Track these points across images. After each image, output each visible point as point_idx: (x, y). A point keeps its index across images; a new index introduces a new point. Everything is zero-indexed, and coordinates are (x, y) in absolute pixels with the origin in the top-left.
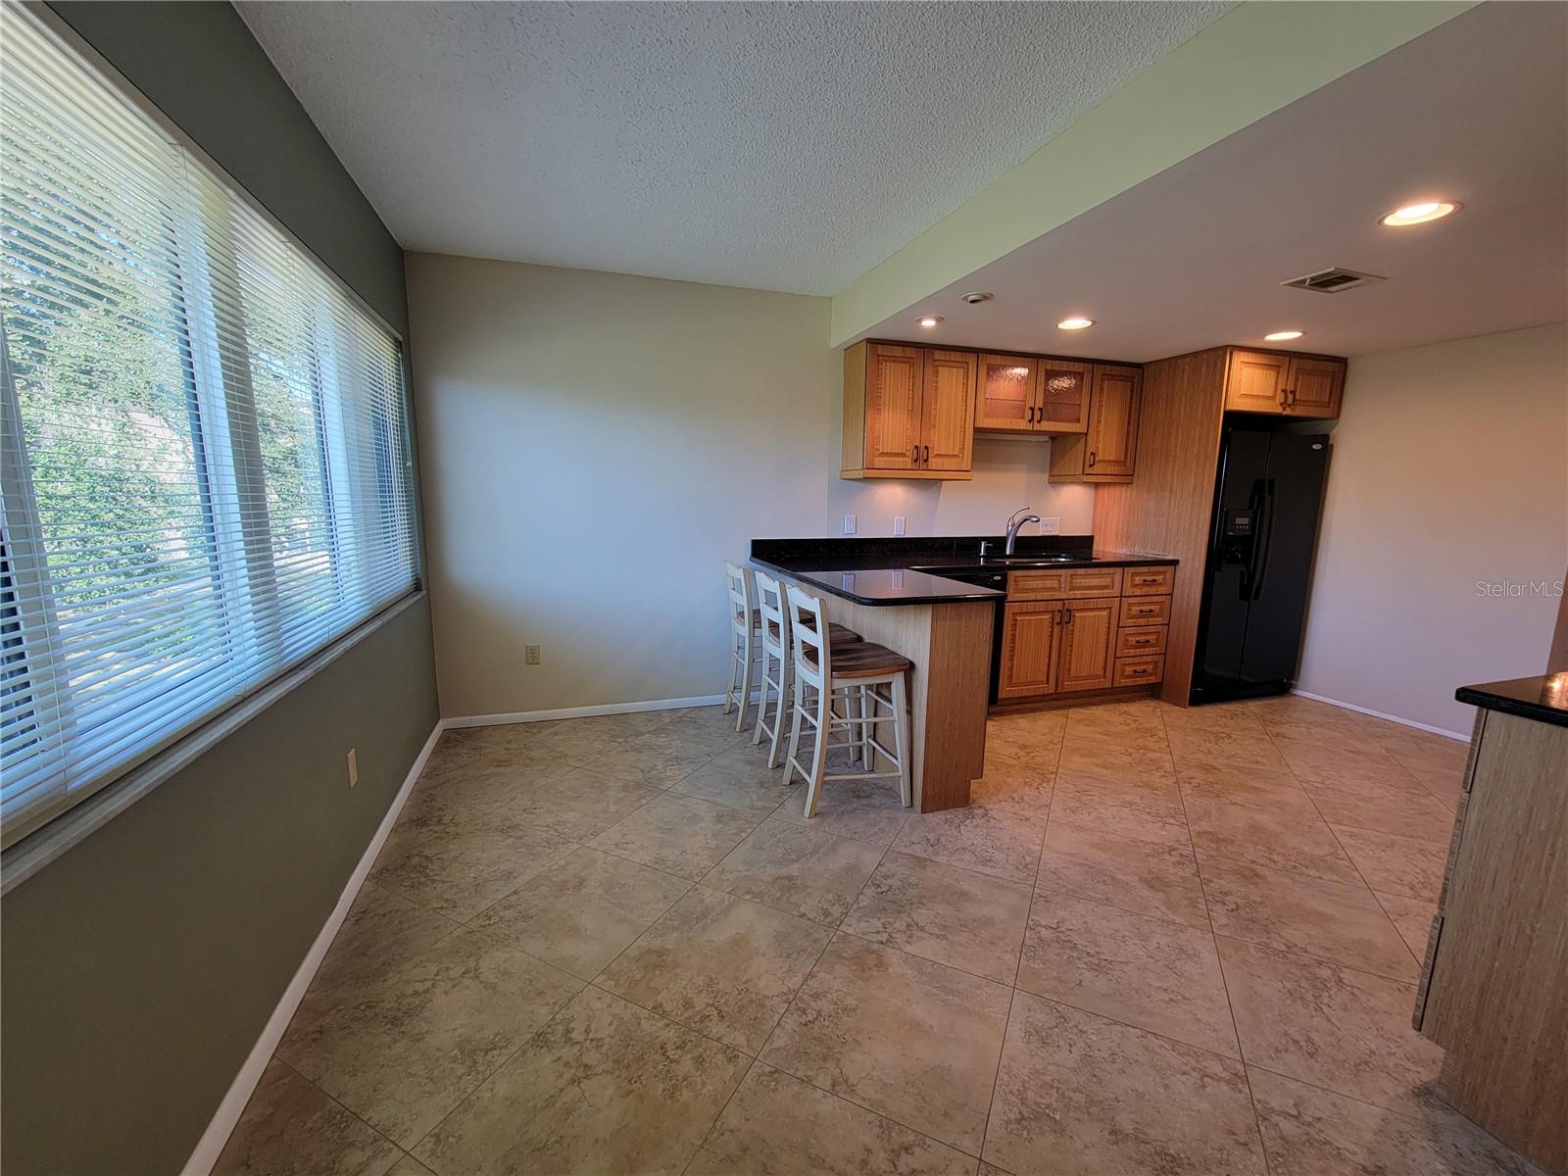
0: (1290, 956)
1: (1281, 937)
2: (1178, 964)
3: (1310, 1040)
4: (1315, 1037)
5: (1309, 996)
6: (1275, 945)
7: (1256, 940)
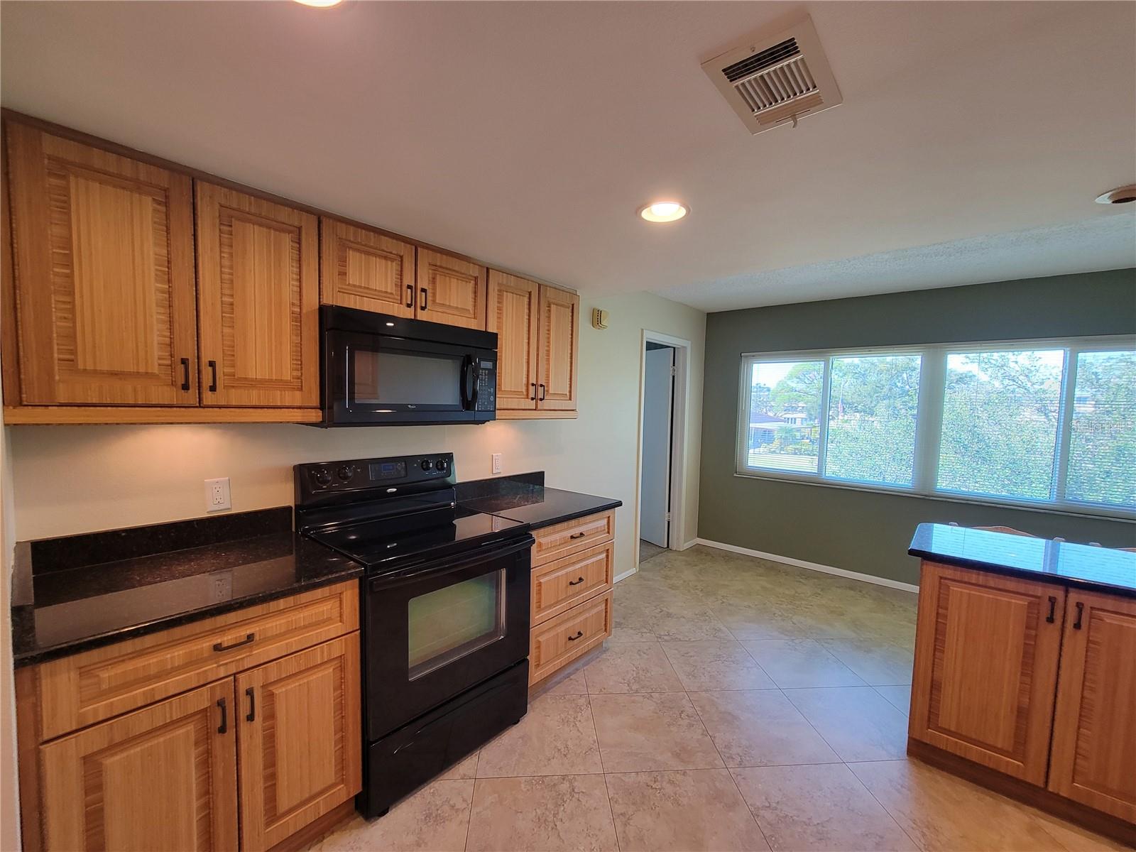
0: (650, 691)
1: (655, 702)
2: (693, 669)
3: (640, 655)
4: (638, 657)
5: (641, 672)
6: (657, 695)
7: (666, 694)
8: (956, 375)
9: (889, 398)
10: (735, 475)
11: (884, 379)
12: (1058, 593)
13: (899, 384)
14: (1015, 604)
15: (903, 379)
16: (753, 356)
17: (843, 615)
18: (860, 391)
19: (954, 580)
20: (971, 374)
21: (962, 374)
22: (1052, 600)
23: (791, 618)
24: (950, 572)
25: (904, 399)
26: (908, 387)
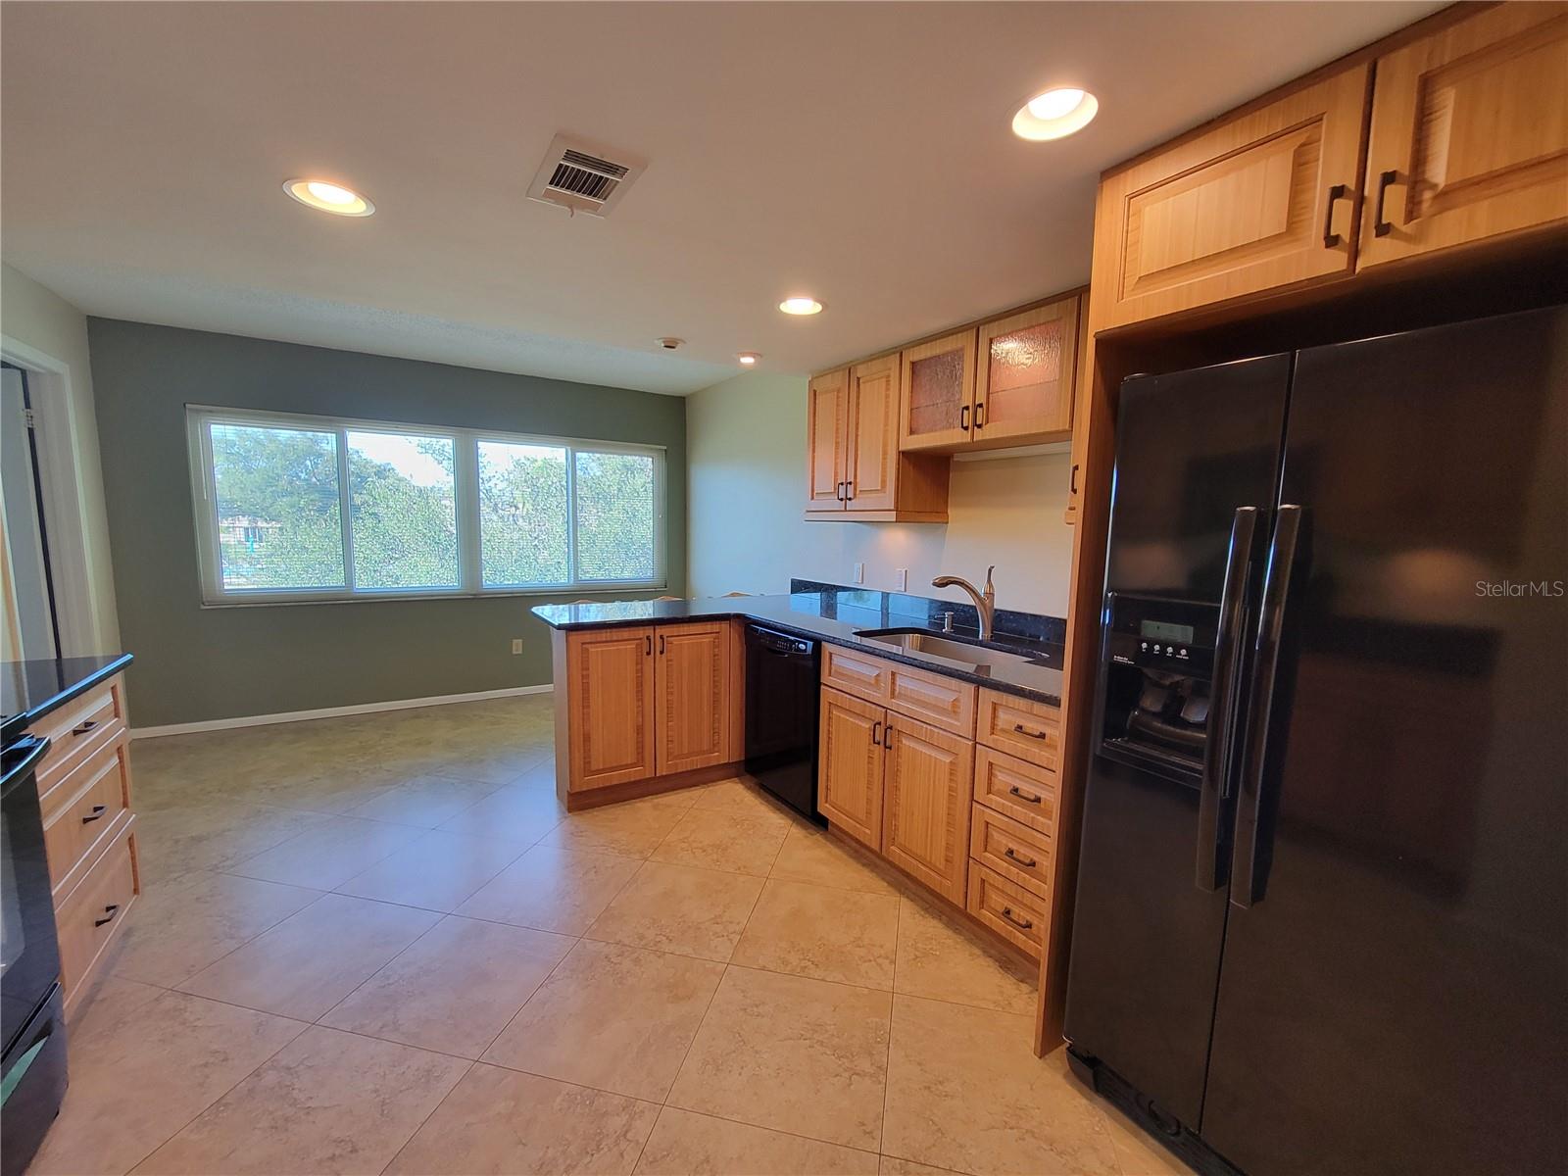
8: (372, 467)
9: (292, 494)
10: (203, 607)
11: (279, 466)
12: (649, 631)
13: (303, 476)
14: (626, 648)
15: (306, 467)
16: (211, 411)
17: (430, 743)
18: (242, 482)
19: (591, 643)
20: (389, 467)
21: (380, 467)
22: (648, 638)
23: (381, 767)
24: (588, 636)
25: (312, 497)
26: (314, 480)
